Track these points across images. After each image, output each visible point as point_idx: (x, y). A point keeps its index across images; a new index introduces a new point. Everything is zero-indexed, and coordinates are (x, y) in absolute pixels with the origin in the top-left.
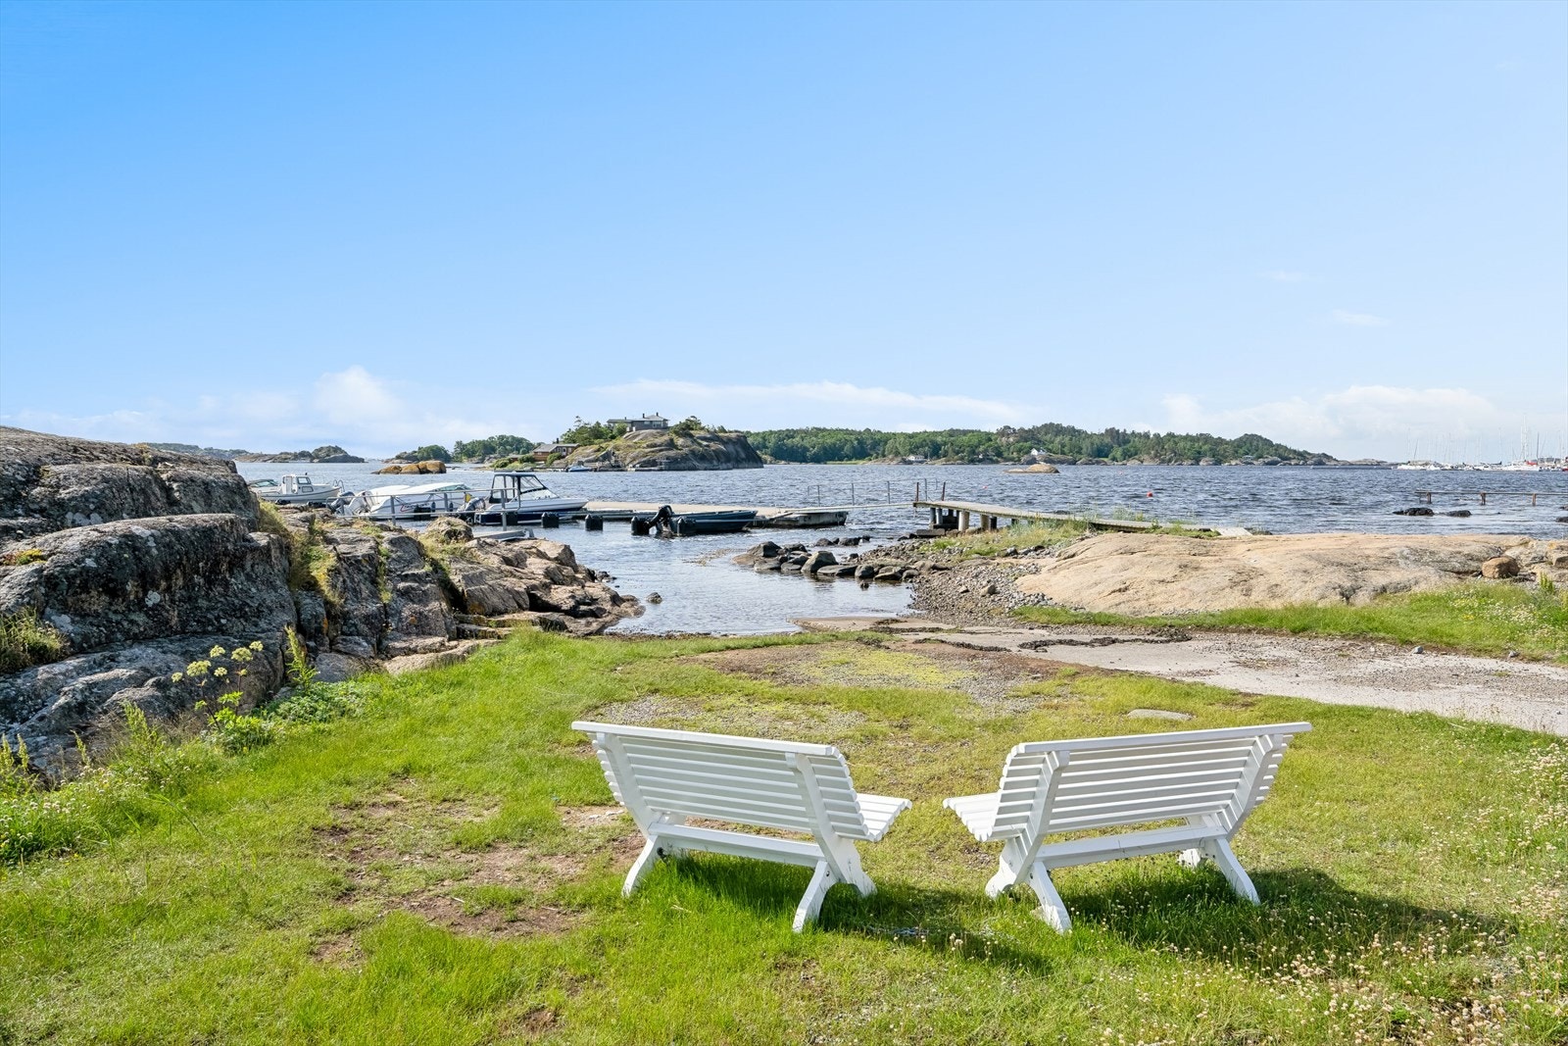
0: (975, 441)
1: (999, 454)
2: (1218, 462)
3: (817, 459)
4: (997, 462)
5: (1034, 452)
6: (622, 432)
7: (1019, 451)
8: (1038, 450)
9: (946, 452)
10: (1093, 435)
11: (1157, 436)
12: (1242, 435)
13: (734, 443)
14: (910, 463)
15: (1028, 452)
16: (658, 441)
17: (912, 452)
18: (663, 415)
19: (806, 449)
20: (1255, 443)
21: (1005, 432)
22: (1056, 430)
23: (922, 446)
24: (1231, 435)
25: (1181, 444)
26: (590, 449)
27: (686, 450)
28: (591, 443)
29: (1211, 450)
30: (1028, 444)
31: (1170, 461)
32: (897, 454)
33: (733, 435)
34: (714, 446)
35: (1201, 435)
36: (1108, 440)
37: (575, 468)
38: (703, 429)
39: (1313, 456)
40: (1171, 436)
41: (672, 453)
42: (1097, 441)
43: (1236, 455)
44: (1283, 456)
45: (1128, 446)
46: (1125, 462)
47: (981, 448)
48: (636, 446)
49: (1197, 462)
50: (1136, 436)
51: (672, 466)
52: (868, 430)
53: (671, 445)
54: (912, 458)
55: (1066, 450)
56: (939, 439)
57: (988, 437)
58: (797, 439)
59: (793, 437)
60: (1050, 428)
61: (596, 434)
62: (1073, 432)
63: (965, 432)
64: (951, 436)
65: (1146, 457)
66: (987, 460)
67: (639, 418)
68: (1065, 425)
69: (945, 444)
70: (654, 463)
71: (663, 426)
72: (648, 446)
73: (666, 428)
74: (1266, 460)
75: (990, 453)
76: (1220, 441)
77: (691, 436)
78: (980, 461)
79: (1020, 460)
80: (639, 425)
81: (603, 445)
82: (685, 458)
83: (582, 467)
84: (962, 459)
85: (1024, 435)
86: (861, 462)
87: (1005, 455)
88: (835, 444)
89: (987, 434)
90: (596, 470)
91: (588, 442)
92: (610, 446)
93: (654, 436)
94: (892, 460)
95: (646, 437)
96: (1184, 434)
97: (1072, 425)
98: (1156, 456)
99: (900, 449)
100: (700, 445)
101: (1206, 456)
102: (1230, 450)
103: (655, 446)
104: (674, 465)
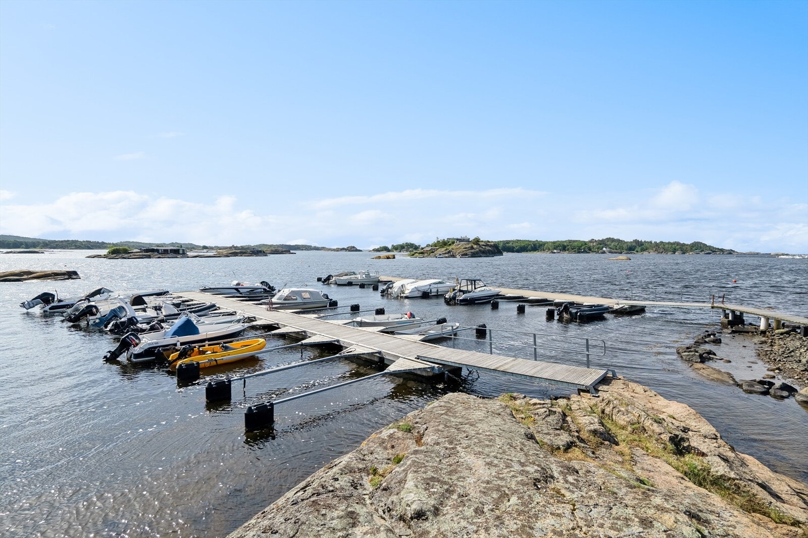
0: (580, 245)
1: (590, 250)
2: (684, 253)
3: (518, 251)
4: (589, 253)
5: (604, 249)
6: (453, 243)
7: (598, 248)
8: (606, 248)
9: (568, 249)
10: (627, 242)
11: (655, 243)
12: (693, 242)
13: (493, 247)
14: (555, 253)
15: (602, 249)
16: (467, 246)
17: (555, 249)
18: (468, 237)
19: (514, 248)
20: (699, 245)
21: (592, 241)
22: (613, 240)
23: (559, 246)
24: (688, 242)
25: (667, 246)
26: (443, 249)
27: (477, 250)
28: (443, 247)
29: (680, 248)
30: (602, 246)
31: (662, 252)
32: (549, 249)
33: (492, 244)
34: (488, 248)
35: (675, 242)
36: (634, 244)
37: (439, 256)
38: (482, 241)
39: (727, 250)
40: (662, 242)
41: (473, 251)
42: (630, 245)
43: (691, 250)
44: (713, 251)
45: (643, 246)
46: (642, 253)
47: (583, 247)
48: (459, 248)
49: (674, 253)
50: (646, 242)
51: (474, 256)
52: (537, 241)
53: (472, 248)
54: (555, 251)
55: (617, 248)
56: (565, 244)
57: (585, 243)
58: (510, 244)
59: (509, 243)
60: (609, 239)
61: (444, 244)
62: (619, 241)
63: (574, 241)
64: (570, 243)
65: (651, 251)
66: (585, 252)
67: (459, 237)
68: (615, 238)
69: (568, 246)
70: (466, 255)
71: (468, 241)
72: (464, 248)
73: (469, 241)
74: (706, 252)
75: (586, 249)
76: (684, 245)
77: (479, 244)
78: (582, 252)
79: (598, 252)
80: (460, 240)
81: (448, 248)
82: (477, 253)
83: (441, 256)
84: (575, 251)
85: (600, 242)
86: (535, 252)
87: (592, 250)
88: (525, 246)
89: (584, 242)
90: (446, 257)
91: (442, 247)
92: (450, 248)
93: (465, 244)
94: (547, 252)
95: (463, 245)
96: (667, 242)
97: (618, 238)
98: (656, 251)
99: (550, 248)
100: (482, 248)
101: (678, 250)
102: (689, 248)
103: (466, 248)
104: (474, 255)
